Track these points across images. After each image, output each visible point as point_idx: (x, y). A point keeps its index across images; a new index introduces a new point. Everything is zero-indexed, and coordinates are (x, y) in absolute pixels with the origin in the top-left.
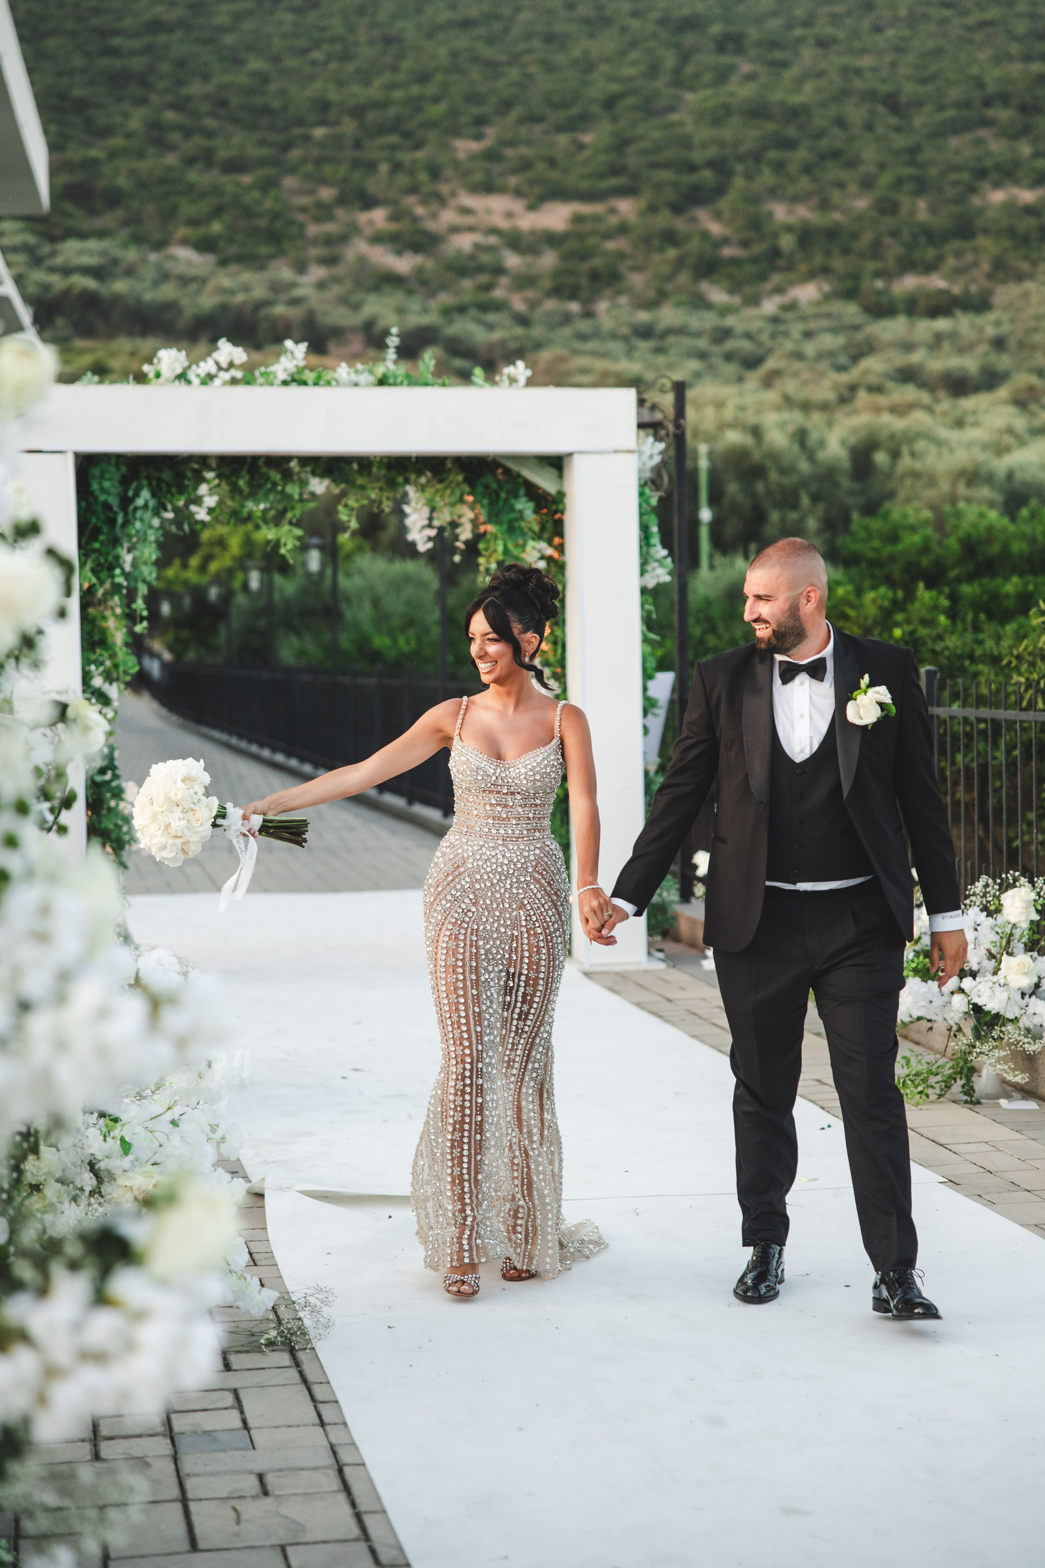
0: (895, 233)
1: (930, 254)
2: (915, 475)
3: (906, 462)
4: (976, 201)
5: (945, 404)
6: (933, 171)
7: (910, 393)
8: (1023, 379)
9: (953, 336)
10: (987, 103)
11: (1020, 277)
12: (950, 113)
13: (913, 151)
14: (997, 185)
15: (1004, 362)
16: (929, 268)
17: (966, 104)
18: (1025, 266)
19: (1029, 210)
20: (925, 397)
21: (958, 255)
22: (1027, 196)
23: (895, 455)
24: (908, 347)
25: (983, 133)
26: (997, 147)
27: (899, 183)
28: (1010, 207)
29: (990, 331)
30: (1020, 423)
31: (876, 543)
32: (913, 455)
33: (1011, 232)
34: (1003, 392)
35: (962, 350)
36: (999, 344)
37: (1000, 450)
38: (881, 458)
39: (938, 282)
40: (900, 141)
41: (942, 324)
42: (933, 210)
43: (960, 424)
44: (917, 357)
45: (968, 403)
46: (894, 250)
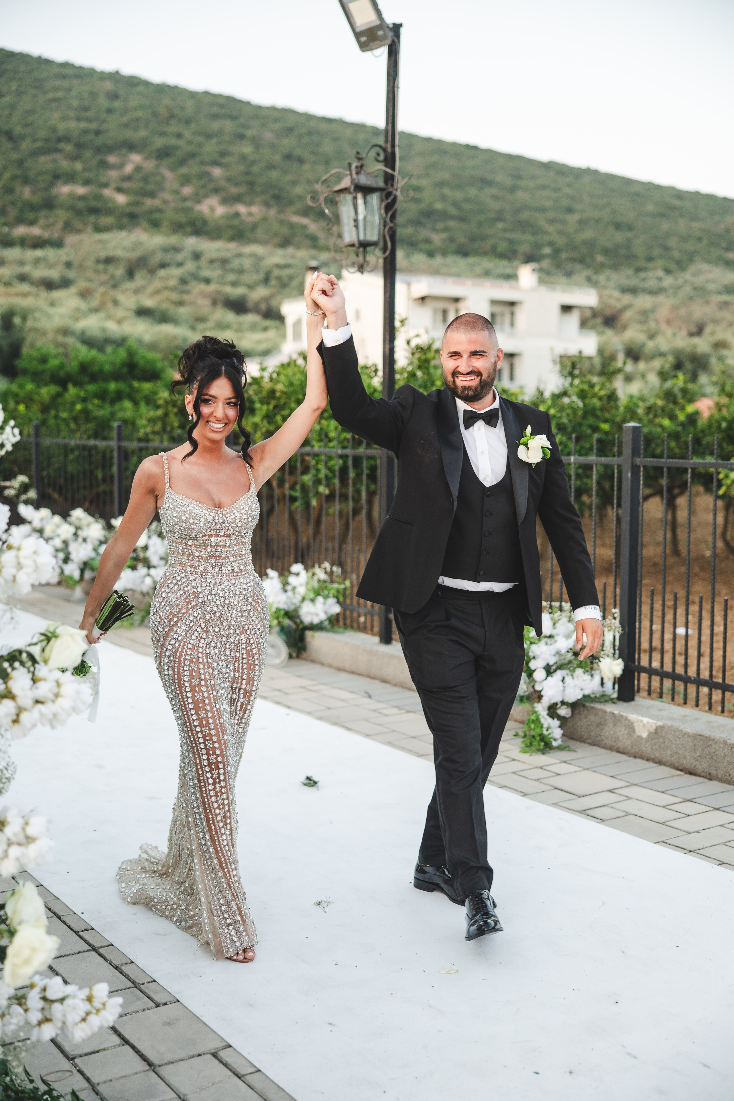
0: (13, 204)
1: (31, 216)
2: (36, 330)
3: (30, 323)
4: (55, 191)
5: (44, 294)
6: (32, 174)
7: (25, 287)
8: (82, 284)
9: (45, 259)
10: (59, 140)
11: (78, 231)
12: (39, 144)
13: (21, 162)
14: (66, 183)
15: (71, 274)
16: (32, 223)
17: (47, 140)
18: (80, 226)
19: (82, 198)
20: (34, 290)
21: (47, 217)
22: (81, 190)
23: (24, 318)
24: (22, 263)
25: (58, 156)
26: (65, 164)
27: (14, 178)
28: (72, 196)
29: (64, 258)
30: (83, 305)
31: (35, 363)
32: (35, 319)
33: (72, 208)
34: (73, 290)
35: (51, 266)
36: (69, 265)
37: (77, 319)
38: (17, 320)
39: (36, 231)
40: (14, 156)
41: (39, 253)
42: (33, 193)
43: (52, 304)
44: (27, 269)
45: (57, 294)
46: (13, 213)
